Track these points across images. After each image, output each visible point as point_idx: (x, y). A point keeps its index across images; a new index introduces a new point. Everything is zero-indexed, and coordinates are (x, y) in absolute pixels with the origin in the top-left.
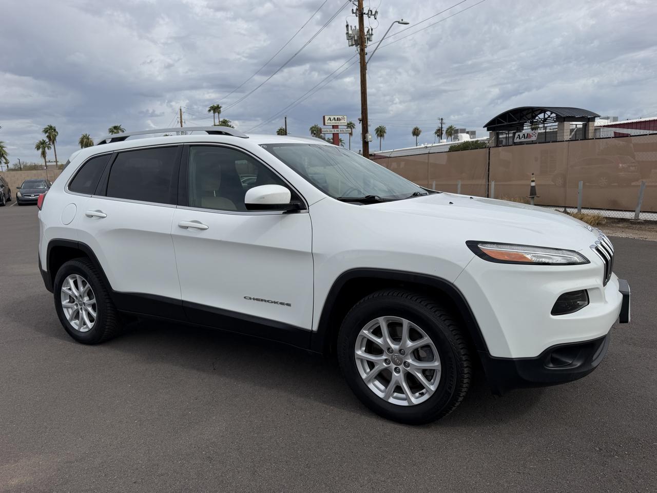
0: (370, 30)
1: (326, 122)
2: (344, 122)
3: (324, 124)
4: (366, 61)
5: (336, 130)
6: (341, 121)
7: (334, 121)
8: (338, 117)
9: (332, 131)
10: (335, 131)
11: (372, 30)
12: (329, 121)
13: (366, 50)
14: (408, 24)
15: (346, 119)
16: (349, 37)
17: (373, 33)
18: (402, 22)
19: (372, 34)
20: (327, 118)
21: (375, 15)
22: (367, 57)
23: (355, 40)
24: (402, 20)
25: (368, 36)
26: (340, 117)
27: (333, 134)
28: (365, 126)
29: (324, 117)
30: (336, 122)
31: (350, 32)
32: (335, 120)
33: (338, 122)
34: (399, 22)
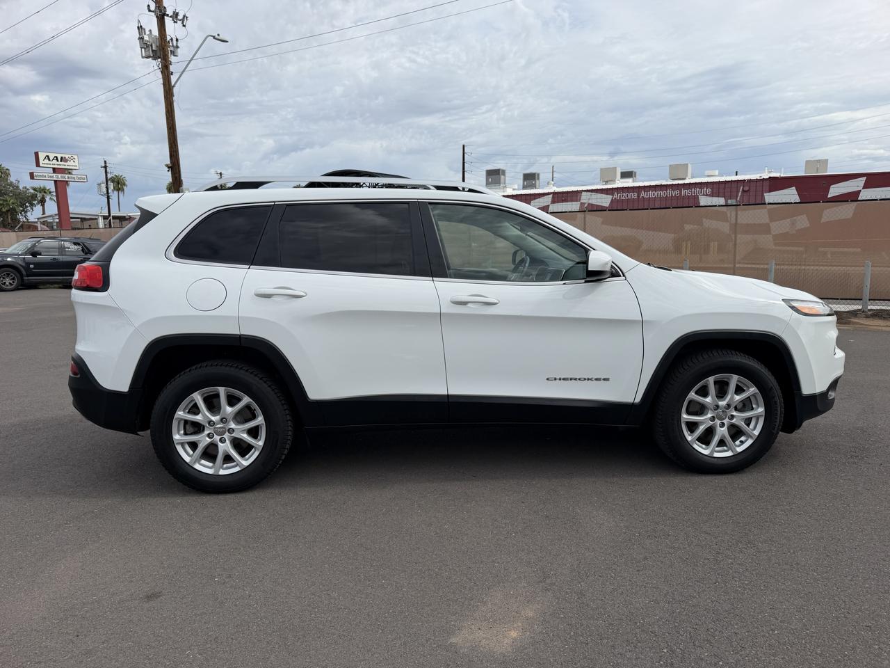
0: (174, 40)
1: (41, 161)
2: (73, 164)
3: (38, 165)
4: (173, 84)
5: (60, 175)
6: (68, 163)
7: (55, 162)
8: (63, 156)
9: (53, 177)
10: (59, 177)
11: (177, 40)
12: (47, 161)
13: (172, 68)
14: (227, 42)
15: (76, 160)
16: (145, 45)
17: (179, 45)
18: (218, 37)
19: (177, 47)
20: (42, 156)
21: (183, 20)
22: (173, 79)
23: (153, 51)
24: (218, 35)
25: (172, 49)
26: (67, 156)
27: (55, 181)
28: (177, 175)
29: (37, 154)
30: (60, 163)
31: (146, 38)
32: (58, 161)
33: (62, 163)
34: (214, 37)
